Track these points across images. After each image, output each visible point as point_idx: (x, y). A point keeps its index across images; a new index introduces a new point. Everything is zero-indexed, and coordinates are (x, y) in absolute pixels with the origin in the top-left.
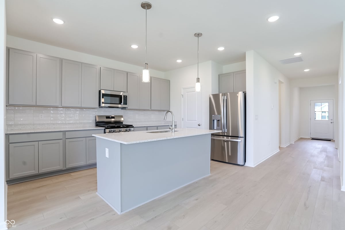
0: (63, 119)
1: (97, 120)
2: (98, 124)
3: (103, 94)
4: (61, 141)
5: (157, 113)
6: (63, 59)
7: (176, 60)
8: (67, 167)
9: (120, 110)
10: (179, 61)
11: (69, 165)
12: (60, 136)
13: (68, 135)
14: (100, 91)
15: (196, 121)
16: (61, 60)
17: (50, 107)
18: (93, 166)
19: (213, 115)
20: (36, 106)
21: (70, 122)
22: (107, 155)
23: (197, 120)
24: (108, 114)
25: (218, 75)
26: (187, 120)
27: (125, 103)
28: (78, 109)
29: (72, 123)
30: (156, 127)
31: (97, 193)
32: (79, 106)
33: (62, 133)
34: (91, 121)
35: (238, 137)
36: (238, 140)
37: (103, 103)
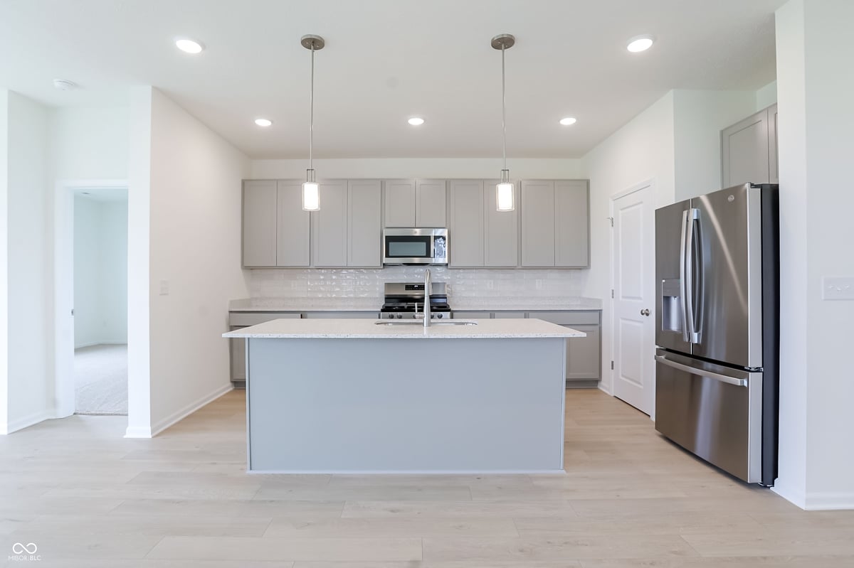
3: (386, 237)
7: (559, 121)
10: (568, 121)
15: (640, 298)
19: (664, 281)
23: (642, 296)
25: (718, 134)
26: (623, 297)
30: (523, 314)
32: (344, 264)
35: (740, 368)
36: (737, 382)
37: (387, 256)
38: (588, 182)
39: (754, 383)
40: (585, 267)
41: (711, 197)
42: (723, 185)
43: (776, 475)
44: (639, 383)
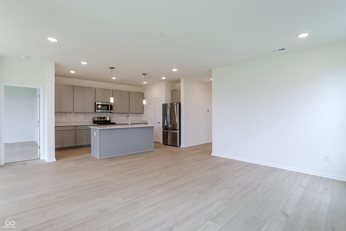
0: (75, 119)
1: (94, 120)
2: (95, 122)
3: (97, 104)
4: (74, 131)
5: (135, 115)
6: (75, 86)
8: (77, 145)
9: (109, 113)
11: (78, 144)
12: (73, 128)
13: (77, 128)
14: (95, 103)
16: (73, 87)
17: (67, 112)
18: (89, 146)
19: (164, 117)
20: (61, 112)
21: (78, 121)
22: (95, 135)
23: (158, 119)
24: (101, 116)
25: (171, 91)
26: (153, 120)
27: (111, 109)
28: (83, 114)
29: (79, 122)
31: (91, 154)
32: (83, 112)
33: (74, 127)
34: (90, 121)
35: (176, 130)
36: (176, 132)
37: (97, 110)
38: (143, 93)
39: (178, 132)
40: (143, 113)
41: (170, 104)
42: (172, 102)
43: (180, 145)
44: (157, 137)
